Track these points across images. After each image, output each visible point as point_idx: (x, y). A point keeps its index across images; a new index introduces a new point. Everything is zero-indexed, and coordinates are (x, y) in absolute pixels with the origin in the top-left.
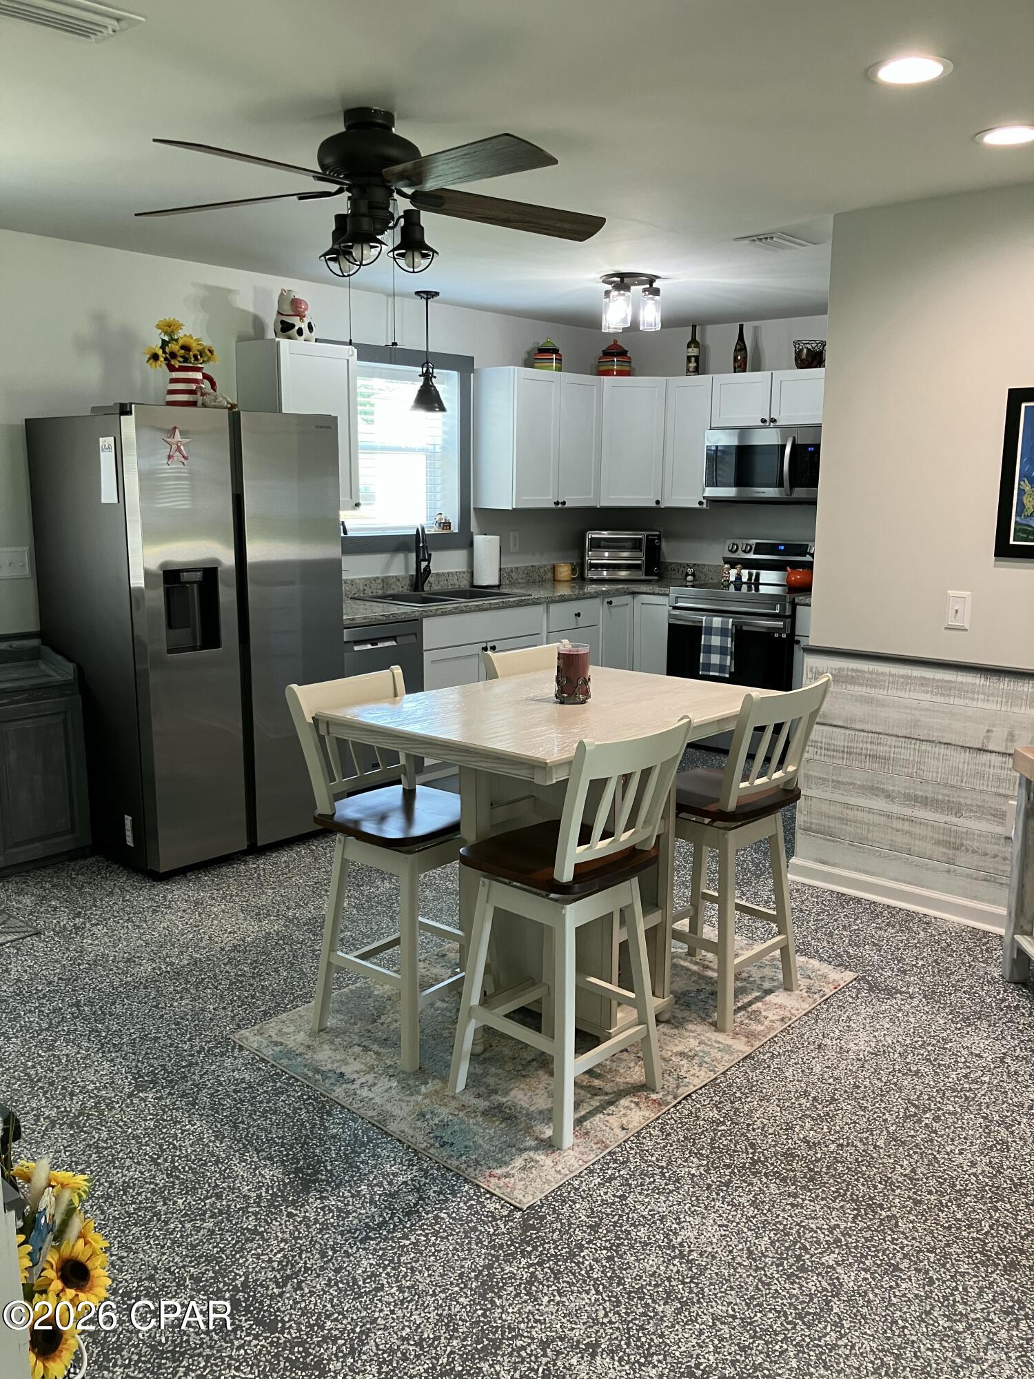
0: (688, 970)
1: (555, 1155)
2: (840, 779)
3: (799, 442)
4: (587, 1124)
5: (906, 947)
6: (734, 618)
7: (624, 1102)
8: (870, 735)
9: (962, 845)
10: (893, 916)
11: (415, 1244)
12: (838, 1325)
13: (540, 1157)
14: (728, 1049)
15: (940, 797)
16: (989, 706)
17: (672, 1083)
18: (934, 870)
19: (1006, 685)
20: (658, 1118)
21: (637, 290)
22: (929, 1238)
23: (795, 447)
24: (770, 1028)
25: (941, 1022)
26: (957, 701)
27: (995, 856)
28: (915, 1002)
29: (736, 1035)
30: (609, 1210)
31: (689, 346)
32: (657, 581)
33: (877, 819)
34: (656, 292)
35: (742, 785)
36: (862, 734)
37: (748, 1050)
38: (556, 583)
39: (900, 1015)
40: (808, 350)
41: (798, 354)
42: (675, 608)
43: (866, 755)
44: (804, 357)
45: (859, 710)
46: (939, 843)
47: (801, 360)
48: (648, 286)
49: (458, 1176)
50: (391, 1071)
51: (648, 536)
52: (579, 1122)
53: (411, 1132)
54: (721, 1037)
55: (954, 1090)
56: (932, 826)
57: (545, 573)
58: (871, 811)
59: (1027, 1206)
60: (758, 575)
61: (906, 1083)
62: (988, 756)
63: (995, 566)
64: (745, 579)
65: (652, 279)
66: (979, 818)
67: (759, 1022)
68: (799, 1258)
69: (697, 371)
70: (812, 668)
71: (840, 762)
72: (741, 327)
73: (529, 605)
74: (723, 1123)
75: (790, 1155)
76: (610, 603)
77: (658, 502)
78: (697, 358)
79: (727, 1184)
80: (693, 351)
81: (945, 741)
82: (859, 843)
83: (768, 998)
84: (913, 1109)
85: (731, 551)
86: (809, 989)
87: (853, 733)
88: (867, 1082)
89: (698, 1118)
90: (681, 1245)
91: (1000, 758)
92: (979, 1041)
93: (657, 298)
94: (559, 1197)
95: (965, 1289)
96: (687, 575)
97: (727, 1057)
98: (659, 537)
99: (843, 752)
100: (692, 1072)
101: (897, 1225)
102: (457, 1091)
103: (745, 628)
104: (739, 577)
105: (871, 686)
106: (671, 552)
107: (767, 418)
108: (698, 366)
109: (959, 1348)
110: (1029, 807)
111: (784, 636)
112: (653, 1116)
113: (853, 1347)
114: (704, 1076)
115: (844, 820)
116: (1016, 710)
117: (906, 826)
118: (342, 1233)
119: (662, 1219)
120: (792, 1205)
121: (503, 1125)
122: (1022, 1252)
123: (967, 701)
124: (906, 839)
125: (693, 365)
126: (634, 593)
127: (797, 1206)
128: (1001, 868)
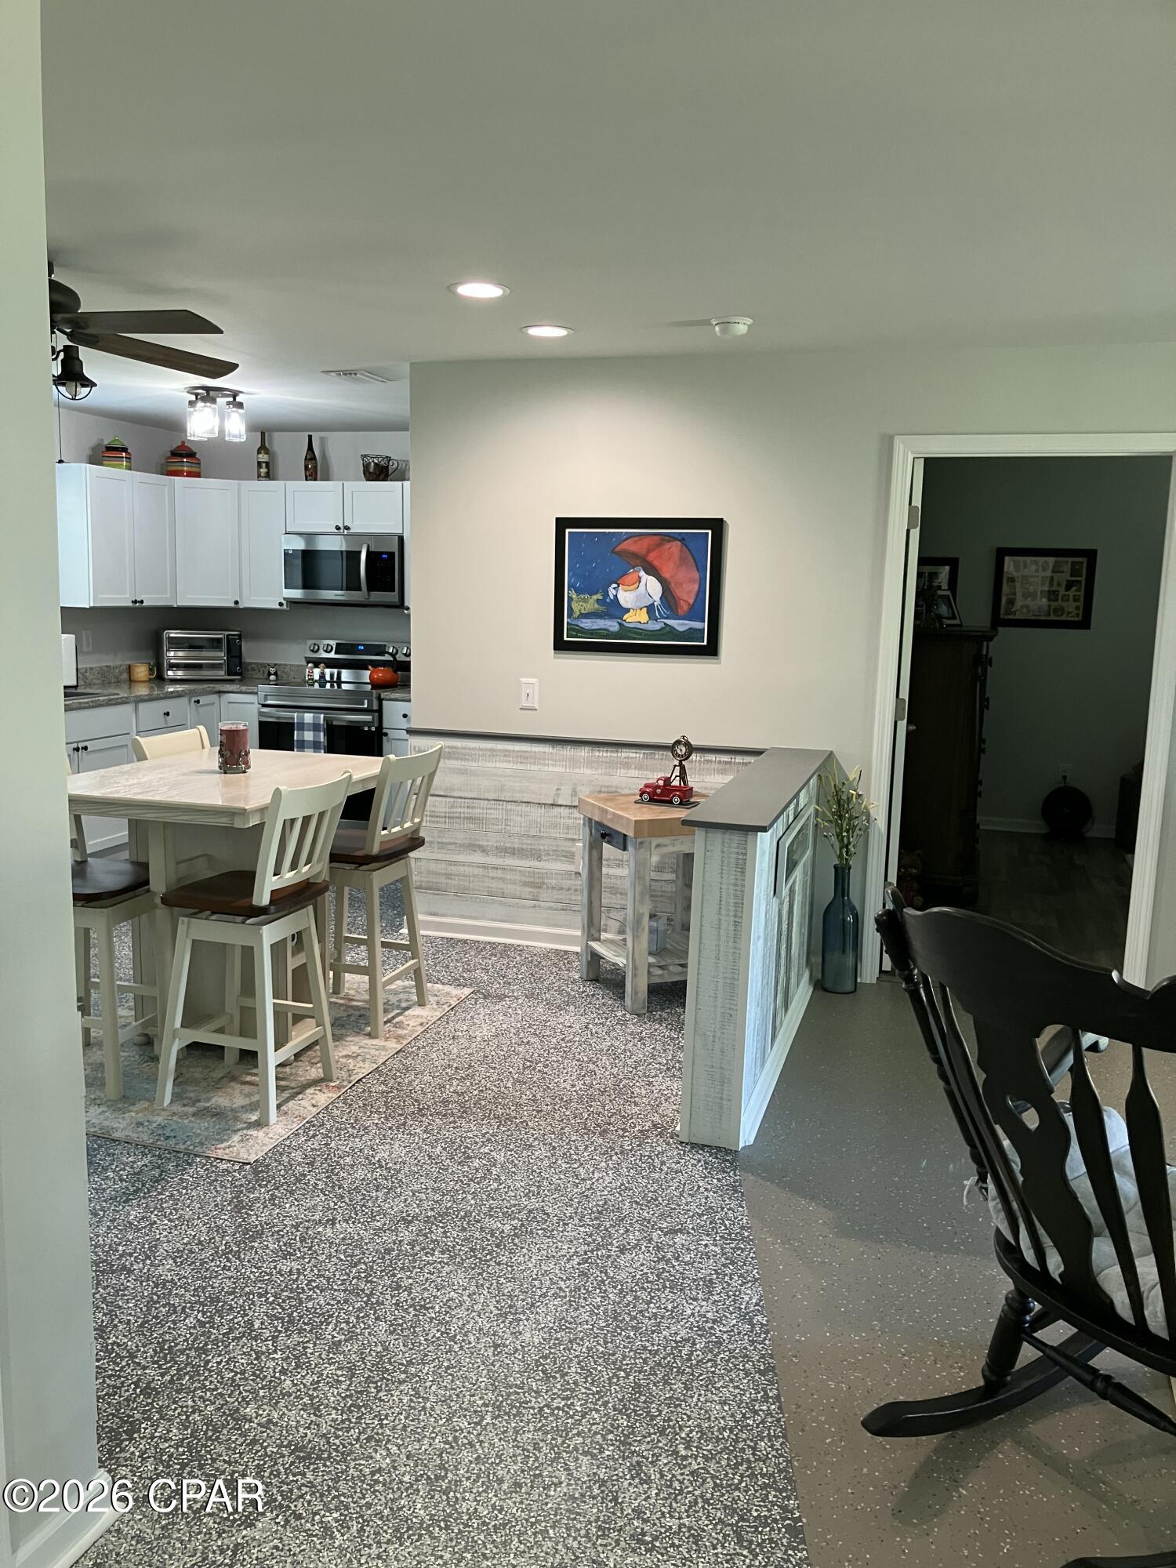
0: (336, 1003)
1: (265, 1129)
2: (444, 840)
3: (372, 549)
4: (284, 1108)
5: (508, 968)
6: (325, 714)
7: (309, 1091)
8: (466, 801)
9: (544, 883)
10: (494, 948)
11: (172, 1195)
12: (498, 1179)
13: (253, 1132)
14: (384, 1048)
15: (525, 846)
16: (556, 769)
17: (344, 1074)
18: (523, 907)
19: (568, 751)
20: (339, 1097)
21: (222, 401)
22: (549, 1128)
23: (369, 553)
24: (413, 1031)
25: (541, 1010)
26: (533, 767)
27: (569, 889)
28: (520, 1001)
29: (387, 1039)
30: (318, 1153)
31: (259, 452)
32: (240, 680)
33: (476, 871)
34: (240, 405)
35: (384, 832)
36: (460, 800)
37: (399, 1047)
38: (133, 684)
39: (510, 1010)
40: (375, 464)
41: (366, 467)
42: (264, 706)
43: (464, 818)
44: (371, 470)
45: (456, 780)
46: (525, 884)
47: (370, 473)
48: (231, 399)
49: (189, 1155)
50: (98, 1102)
51: (228, 635)
52: (279, 1106)
53: (135, 1135)
54: (375, 1042)
55: (555, 1049)
56: (520, 871)
57: (121, 673)
58: (470, 864)
59: (611, 1101)
60: (339, 674)
61: (521, 1049)
62: (558, 810)
63: (555, 658)
64: (328, 678)
65: (235, 394)
66: (555, 860)
67: (403, 1028)
68: (465, 1153)
69: (269, 476)
70: (415, 747)
71: (443, 826)
72: (310, 437)
73: (120, 703)
74: (391, 1092)
75: (445, 1102)
76: (198, 702)
77: (236, 602)
78: (267, 464)
79: (404, 1124)
80: (263, 457)
81: (525, 800)
82: (462, 893)
83: (406, 1013)
84: (528, 1064)
85: (312, 651)
86: (438, 1003)
87: (452, 800)
88: (493, 1053)
89: (371, 1092)
90: (379, 1161)
91: (567, 810)
92: (570, 1019)
93: (241, 411)
94: (278, 1151)
95: (576, 1148)
96: (270, 674)
97: (383, 1053)
98: (240, 636)
99: (445, 817)
100: (358, 1065)
101: (527, 1125)
102: (165, 1104)
103: (335, 723)
104: (322, 676)
105: (465, 760)
106: (252, 652)
107: (341, 526)
108: (268, 471)
109: (576, 1175)
110: (592, 840)
111: (373, 729)
112: (335, 1096)
113: (509, 1187)
114: (368, 1067)
115: (448, 876)
116: (577, 771)
117: (499, 874)
118: (105, 1201)
119: (361, 1151)
120: (454, 1128)
121: (214, 1119)
122: (609, 1124)
123: (539, 767)
124: (500, 885)
125: (263, 470)
126: (220, 692)
127: (457, 1127)
128: (573, 898)
